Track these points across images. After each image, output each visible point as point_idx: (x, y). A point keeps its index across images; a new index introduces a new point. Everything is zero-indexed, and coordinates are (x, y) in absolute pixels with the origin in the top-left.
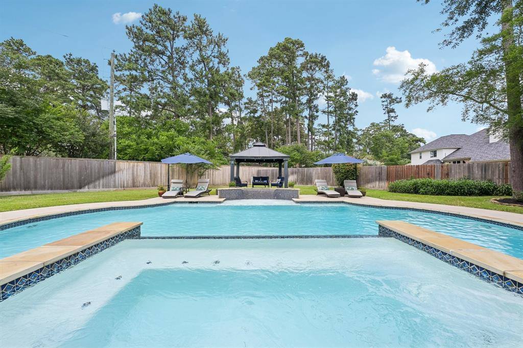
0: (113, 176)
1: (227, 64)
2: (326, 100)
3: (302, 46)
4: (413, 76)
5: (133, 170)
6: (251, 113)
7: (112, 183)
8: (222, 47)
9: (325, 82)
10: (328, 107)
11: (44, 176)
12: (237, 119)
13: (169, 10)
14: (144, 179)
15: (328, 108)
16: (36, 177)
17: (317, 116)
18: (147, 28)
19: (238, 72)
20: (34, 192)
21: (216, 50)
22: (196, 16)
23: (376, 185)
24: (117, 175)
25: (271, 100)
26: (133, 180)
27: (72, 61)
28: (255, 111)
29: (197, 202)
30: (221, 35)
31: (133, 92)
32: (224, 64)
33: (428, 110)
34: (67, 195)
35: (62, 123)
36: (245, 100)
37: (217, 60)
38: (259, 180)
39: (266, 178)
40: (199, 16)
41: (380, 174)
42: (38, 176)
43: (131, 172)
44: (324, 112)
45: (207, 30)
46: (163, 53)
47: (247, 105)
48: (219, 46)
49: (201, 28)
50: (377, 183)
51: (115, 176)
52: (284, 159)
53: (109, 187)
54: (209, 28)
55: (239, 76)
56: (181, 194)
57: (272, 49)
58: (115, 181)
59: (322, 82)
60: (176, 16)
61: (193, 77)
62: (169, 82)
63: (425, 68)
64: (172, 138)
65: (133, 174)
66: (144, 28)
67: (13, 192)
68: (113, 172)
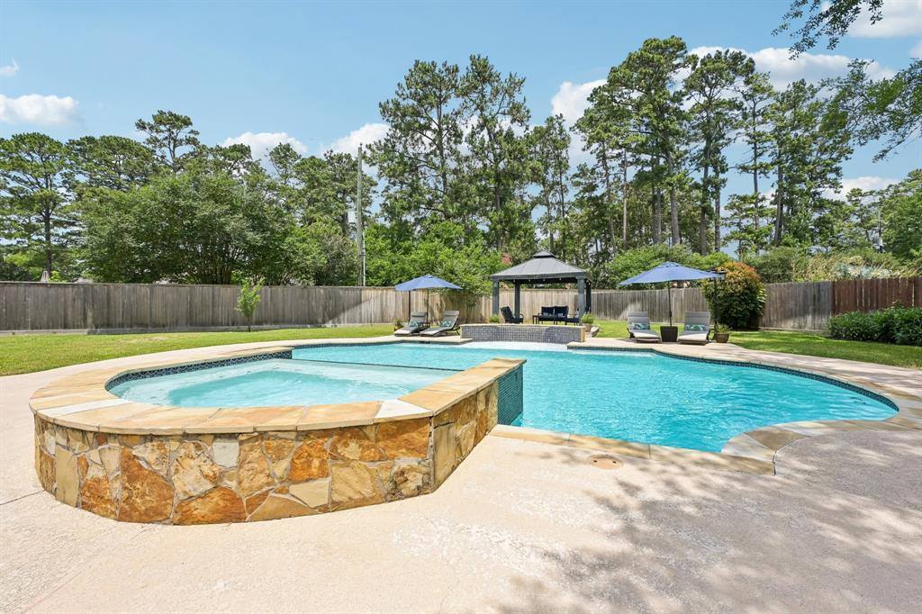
0: (358, 308)
1: (526, 119)
2: (750, 143)
3: (682, 46)
4: (835, 92)
5: (382, 300)
6: (585, 190)
7: (358, 316)
8: (516, 94)
9: (748, 105)
10: (757, 156)
11: (291, 308)
12: (557, 206)
13: (433, 63)
14: (395, 313)
15: (755, 159)
16: (283, 310)
17: (724, 181)
18: (404, 99)
19: (560, 124)
20: (282, 326)
21: (506, 101)
22: (472, 58)
23: (806, 322)
24: (364, 307)
25: (623, 162)
26: (382, 313)
27: (332, 158)
28: (592, 188)
29: (429, 343)
30: (513, 76)
31: (404, 186)
32: (521, 121)
33: (877, 158)
34: (309, 331)
35: (305, 245)
36: (573, 170)
37: (509, 118)
38: (551, 313)
39: (564, 310)
40: (477, 57)
41: (817, 299)
42: (286, 310)
43: (379, 302)
44: (745, 169)
45: (491, 75)
46: (428, 128)
47: (577, 179)
48: (511, 96)
49: (482, 72)
50: (810, 318)
51: (361, 308)
52: (577, 278)
53: (355, 322)
54: (494, 71)
55: (561, 131)
56: (416, 332)
57: (614, 70)
58: (361, 314)
59: (739, 107)
60: (443, 69)
61: (470, 153)
62: (436, 169)
63: (865, 70)
64: (433, 252)
65: (382, 304)
66: (400, 100)
67: (265, 326)
68: (359, 302)
